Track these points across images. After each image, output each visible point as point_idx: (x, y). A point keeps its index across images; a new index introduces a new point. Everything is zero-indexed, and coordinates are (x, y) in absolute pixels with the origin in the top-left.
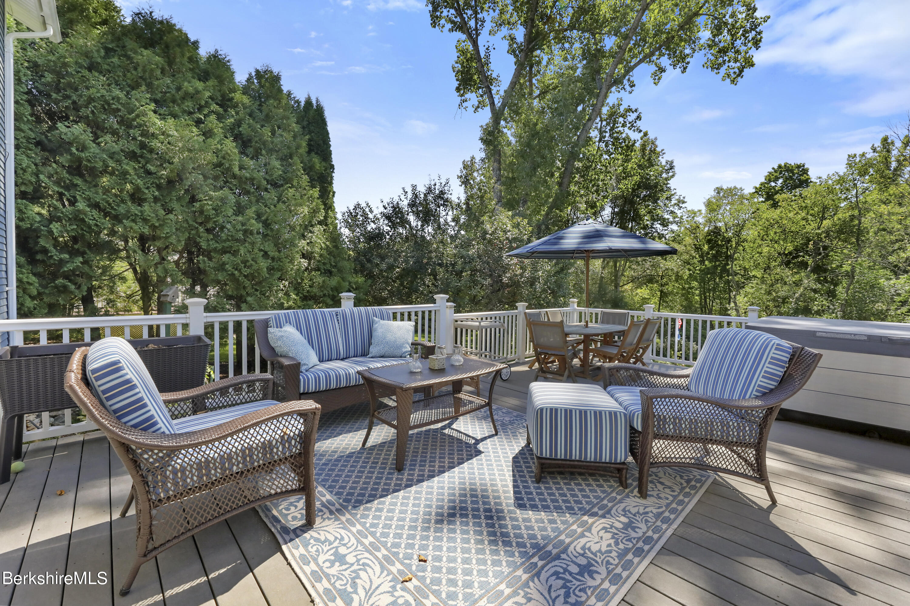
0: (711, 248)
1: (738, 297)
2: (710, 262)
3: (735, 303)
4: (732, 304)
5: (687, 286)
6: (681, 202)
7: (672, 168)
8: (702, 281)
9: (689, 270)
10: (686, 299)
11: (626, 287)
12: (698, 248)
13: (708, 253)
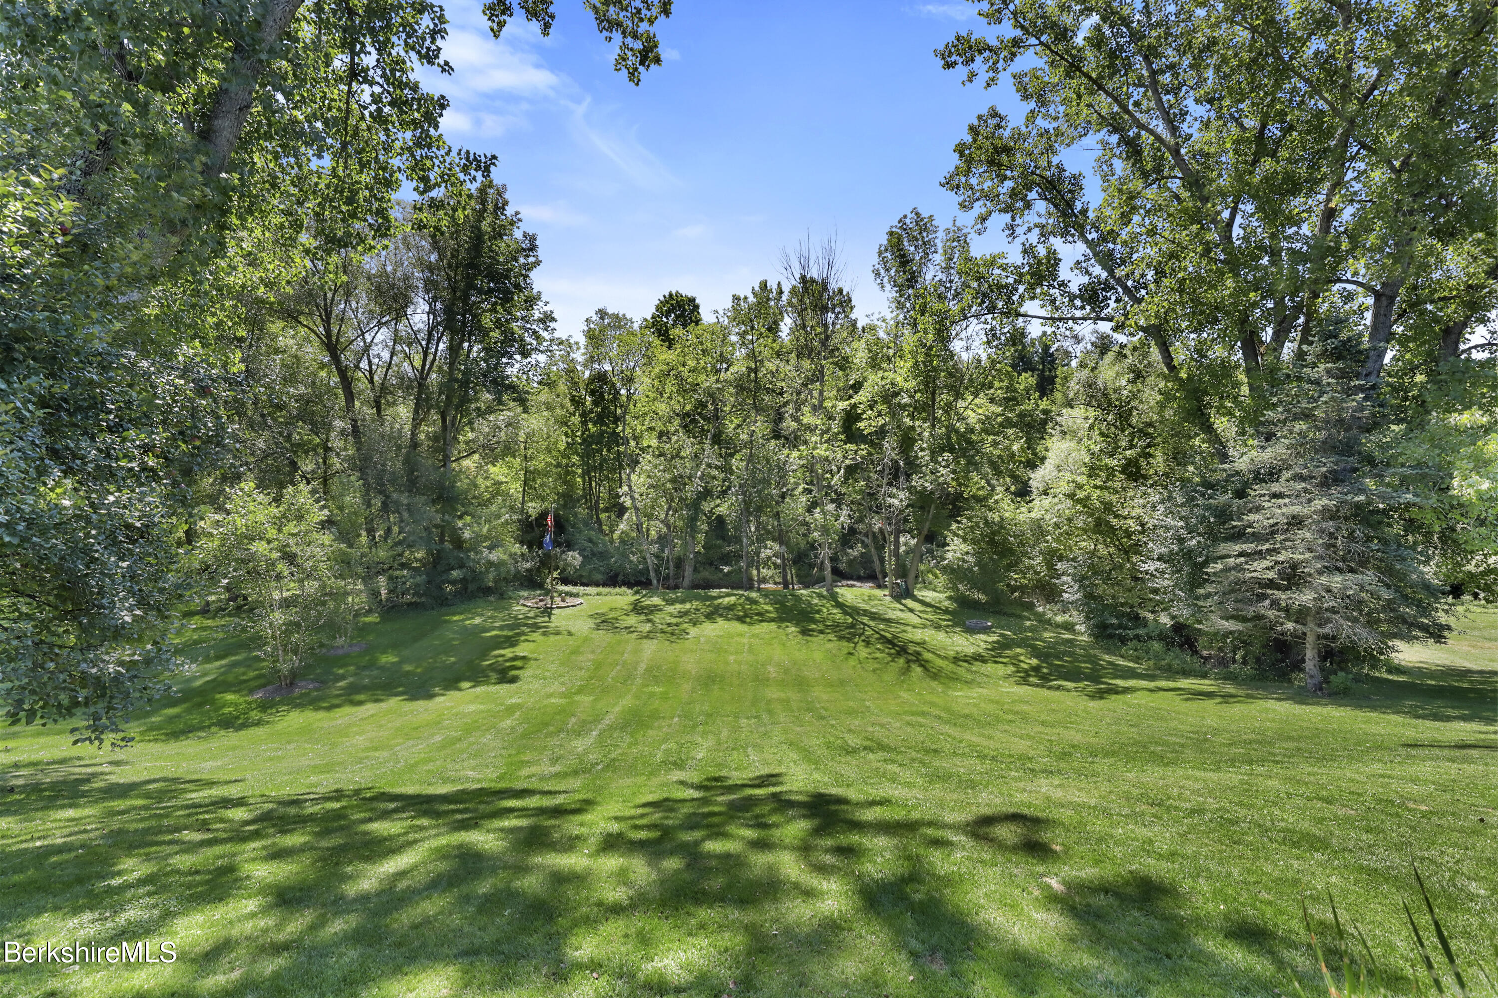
0: (595, 403)
1: (634, 477)
2: (595, 424)
3: (630, 486)
4: (625, 488)
5: (564, 461)
6: (548, 318)
7: (533, 248)
8: (586, 456)
9: (566, 435)
10: (565, 482)
11: (466, 463)
12: (577, 402)
13: (591, 411)
